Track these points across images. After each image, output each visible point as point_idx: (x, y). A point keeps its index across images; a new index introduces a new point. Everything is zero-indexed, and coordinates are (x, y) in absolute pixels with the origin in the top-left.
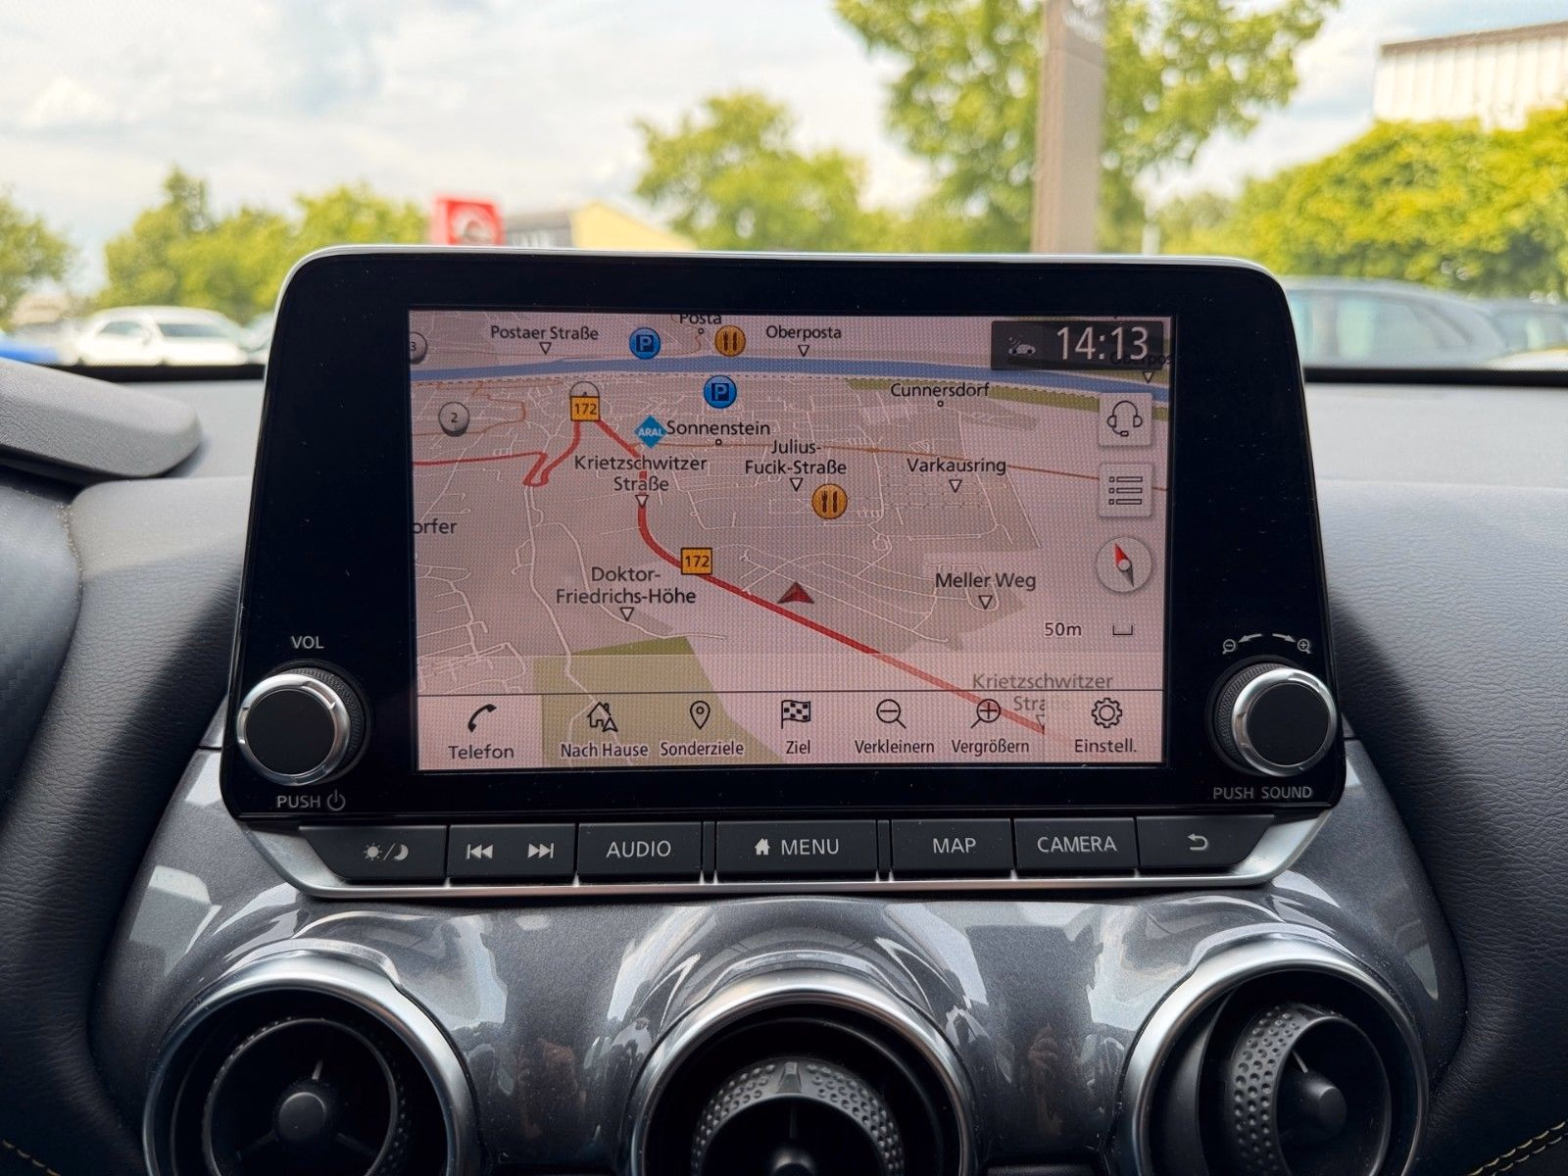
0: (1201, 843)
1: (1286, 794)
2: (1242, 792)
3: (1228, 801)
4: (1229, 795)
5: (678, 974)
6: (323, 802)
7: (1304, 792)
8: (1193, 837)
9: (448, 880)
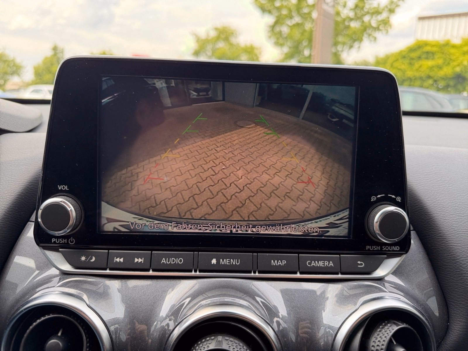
0: (362, 264)
1: (391, 249)
2: (376, 247)
3: (371, 251)
4: (371, 249)
5: (184, 303)
6: (68, 241)
7: (397, 248)
8: (359, 262)
9: (108, 269)
